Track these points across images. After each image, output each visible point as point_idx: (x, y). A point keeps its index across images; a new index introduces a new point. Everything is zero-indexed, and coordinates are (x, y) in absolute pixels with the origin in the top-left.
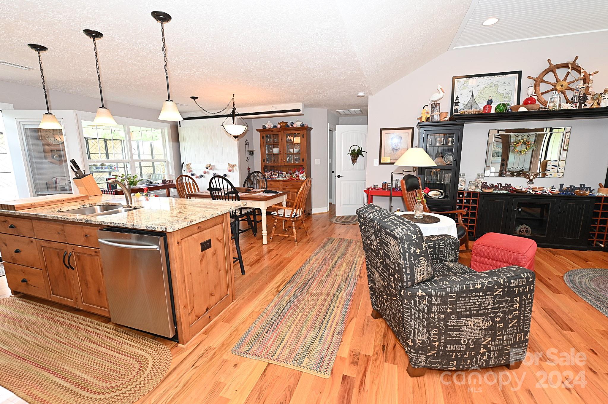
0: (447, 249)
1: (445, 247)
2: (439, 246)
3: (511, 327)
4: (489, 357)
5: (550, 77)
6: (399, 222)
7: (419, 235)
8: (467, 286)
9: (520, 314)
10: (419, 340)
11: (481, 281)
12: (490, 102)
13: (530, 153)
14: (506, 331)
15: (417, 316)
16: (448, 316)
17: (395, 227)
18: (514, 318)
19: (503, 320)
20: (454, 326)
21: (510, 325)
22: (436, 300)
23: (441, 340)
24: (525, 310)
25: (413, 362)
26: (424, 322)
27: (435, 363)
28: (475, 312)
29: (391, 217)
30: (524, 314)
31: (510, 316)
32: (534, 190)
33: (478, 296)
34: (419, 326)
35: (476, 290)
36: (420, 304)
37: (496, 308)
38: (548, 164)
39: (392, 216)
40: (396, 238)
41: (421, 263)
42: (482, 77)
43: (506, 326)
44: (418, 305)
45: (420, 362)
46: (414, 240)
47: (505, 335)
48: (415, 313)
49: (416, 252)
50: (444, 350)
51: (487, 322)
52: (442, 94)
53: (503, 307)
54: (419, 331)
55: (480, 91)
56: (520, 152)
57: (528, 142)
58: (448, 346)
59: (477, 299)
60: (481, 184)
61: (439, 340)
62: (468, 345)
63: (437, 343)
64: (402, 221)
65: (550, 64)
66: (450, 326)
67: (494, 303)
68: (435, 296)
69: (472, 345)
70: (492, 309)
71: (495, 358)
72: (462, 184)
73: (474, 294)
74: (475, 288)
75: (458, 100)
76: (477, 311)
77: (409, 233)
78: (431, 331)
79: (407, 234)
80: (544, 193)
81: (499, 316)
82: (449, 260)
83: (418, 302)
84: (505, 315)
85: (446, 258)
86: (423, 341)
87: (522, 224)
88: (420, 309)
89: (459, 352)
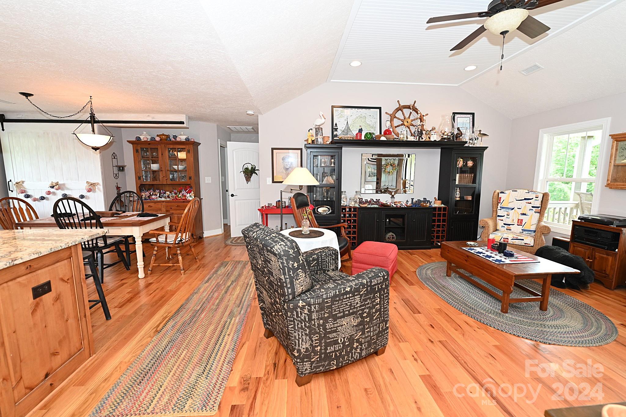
0: (329, 260)
1: (326, 258)
2: (322, 257)
3: (375, 319)
4: (361, 350)
5: (399, 114)
6: (279, 238)
7: (296, 250)
8: (339, 290)
9: (381, 307)
10: (304, 349)
11: (350, 284)
12: (361, 131)
13: (396, 173)
14: (372, 324)
15: (300, 326)
16: (326, 320)
17: (274, 244)
18: (376, 312)
19: (369, 313)
20: (332, 328)
21: (374, 318)
22: (315, 308)
23: (322, 343)
24: (383, 304)
25: (300, 372)
26: (306, 330)
27: (319, 367)
28: (347, 312)
29: (273, 235)
30: (384, 306)
31: (374, 310)
32: (395, 203)
33: (348, 298)
34: (302, 335)
35: (347, 293)
36: (301, 314)
37: (363, 306)
38: (407, 183)
39: (274, 233)
40: (275, 255)
41: (300, 275)
42: (354, 109)
43: (372, 319)
44: (300, 315)
45: (306, 369)
46: (291, 255)
47: (371, 327)
48: (298, 324)
49: (294, 265)
50: (325, 353)
51: (357, 319)
52: (323, 120)
53: (368, 304)
54: (302, 340)
55: (353, 120)
56: (389, 172)
57: (394, 165)
58: (329, 348)
59: (348, 301)
60: (358, 200)
61: (320, 345)
62: (344, 343)
63: (319, 348)
64: (281, 238)
65: (399, 105)
66: (328, 329)
67: (361, 302)
68: (313, 305)
69: (347, 342)
70: (360, 307)
71: (366, 349)
72: (344, 201)
73: (345, 297)
74: (346, 291)
75: (337, 126)
76: (349, 311)
77: (286, 249)
78: (313, 337)
79: (285, 249)
80: (402, 206)
81: (365, 312)
82: (331, 269)
83: (299, 313)
84: (370, 310)
85: (328, 268)
86: (307, 348)
87: (389, 232)
88: (302, 319)
89: (337, 351)
